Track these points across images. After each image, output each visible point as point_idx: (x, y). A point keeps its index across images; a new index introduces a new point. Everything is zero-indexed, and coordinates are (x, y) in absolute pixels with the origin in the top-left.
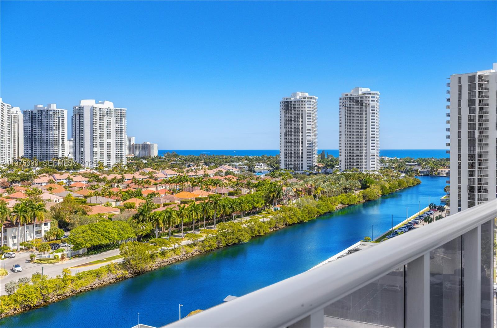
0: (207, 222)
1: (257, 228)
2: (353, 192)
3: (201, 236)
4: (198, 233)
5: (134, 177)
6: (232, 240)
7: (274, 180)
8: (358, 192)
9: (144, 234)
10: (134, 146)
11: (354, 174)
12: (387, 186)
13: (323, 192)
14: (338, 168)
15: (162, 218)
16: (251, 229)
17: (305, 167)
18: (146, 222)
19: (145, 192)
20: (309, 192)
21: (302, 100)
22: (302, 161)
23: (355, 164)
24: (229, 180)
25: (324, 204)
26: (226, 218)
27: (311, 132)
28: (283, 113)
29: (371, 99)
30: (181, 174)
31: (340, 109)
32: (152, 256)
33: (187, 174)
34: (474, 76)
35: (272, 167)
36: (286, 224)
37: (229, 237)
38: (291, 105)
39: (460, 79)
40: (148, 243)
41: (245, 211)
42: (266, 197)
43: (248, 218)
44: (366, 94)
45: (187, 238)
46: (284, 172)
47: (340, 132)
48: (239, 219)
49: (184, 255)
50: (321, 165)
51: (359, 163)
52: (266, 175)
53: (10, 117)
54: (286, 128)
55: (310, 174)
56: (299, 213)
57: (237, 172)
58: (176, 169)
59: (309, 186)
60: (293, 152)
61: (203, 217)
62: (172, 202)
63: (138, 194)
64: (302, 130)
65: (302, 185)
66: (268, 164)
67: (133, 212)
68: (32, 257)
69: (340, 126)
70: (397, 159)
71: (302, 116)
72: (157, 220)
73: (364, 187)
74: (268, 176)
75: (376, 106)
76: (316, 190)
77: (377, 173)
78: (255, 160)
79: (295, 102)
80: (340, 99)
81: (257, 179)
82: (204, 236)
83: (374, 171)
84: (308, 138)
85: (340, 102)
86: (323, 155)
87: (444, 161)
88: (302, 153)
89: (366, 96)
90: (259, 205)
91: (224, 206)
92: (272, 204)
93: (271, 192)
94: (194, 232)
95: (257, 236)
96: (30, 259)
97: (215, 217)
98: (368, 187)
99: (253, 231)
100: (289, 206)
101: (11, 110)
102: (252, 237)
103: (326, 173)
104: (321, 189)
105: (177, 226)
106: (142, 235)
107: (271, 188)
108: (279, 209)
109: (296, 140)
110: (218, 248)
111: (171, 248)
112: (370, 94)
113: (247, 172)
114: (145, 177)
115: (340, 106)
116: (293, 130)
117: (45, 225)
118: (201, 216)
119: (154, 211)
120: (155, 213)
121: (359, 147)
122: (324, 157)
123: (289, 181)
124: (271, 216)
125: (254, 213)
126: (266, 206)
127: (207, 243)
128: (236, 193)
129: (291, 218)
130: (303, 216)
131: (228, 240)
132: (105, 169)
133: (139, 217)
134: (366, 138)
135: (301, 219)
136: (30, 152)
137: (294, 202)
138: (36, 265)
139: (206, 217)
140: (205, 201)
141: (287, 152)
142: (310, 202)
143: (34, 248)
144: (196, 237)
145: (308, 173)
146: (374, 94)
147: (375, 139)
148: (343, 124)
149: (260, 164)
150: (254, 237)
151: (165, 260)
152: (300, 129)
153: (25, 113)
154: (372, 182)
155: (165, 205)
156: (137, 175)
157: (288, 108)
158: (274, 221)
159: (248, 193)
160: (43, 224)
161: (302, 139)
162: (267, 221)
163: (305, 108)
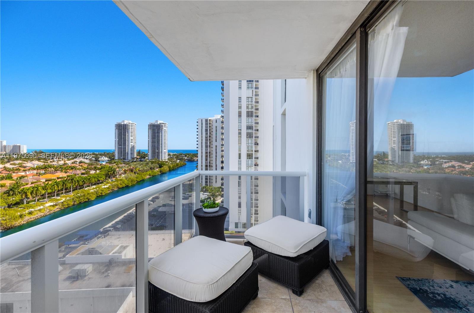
0: (66, 191)
1: (100, 192)
2: (155, 170)
3: (61, 200)
4: (59, 198)
5: (5, 166)
6: (83, 200)
7: (111, 165)
8: (157, 169)
9: (14, 202)
10: (5, 147)
11: (156, 161)
12: (172, 166)
13: (139, 170)
14: (147, 158)
15: (30, 191)
16: (96, 192)
17: (130, 158)
18: (16, 195)
19: (15, 176)
20: (132, 171)
21: (128, 124)
22: (128, 155)
23: (156, 156)
24: (82, 166)
25: (140, 176)
26: (79, 187)
27: (133, 140)
28: (117, 131)
29: (164, 126)
30: (46, 164)
31: (149, 130)
32: (21, 216)
33: (51, 164)
34: (207, 120)
35: (110, 158)
36: (118, 188)
37: (82, 198)
38: (121, 126)
39: (202, 120)
40: (17, 208)
41: (93, 183)
42: (106, 174)
43: (94, 187)
45: (50, 202)
46: (118, 161)
47: (149, 141)
48: (88, 188)
49: (48, 212)
50: (138, 157)
51: (158, 155)
52: (106, 163)
54: (118, 138)
55: (132, 161)
56: (126, 182)
57: (87, 162)
58: (42, 161)
59: (132, 167)
60: (122, 151)
61: (63, 188)
62: (38, 181)
63: (10, 178)
64: (128, 140)
65: (127, 167)
66: (107, 157)
67: (4, 189)
69: (149, 138)
70: (176, 154)
71: (128, 133)
72: (26, 193)
73: (160, 167)
74: (108, 163)
75: (166, 130)
76: (136, 169)
77: (167, 160)
78: (99, 155)
79: (124, 125)
80: (149, 125)
81: (100, 165)
82: (64, 199)
83: (165, 159)
84: (131, 144)
85: (149, 127)
86: (139, 153)
87: (196, 155)
88: (128, 151)
89: (161, 124)
90: (102, 179)
91: (78, 181)
92: (110, 178)
93: (109, 172)
94: (56, 197)
95: (100, 196)
97: (72, 187)
98: (163, 167)
99: (98, 193)
100: (120, 178)
102: (97, 197)
103: (141, 161)
104: (139, 169)
105: (42, 195)
106: (12, 203)
107: (109, 169)
108: (114, 180)
109: (125, 144)
110: (74, 205)
111: (37, 209)
112: (163, 124)
113: (94, 161)
114: (16, 166)
115: (149, 128)
116: (123, 139)
118: (61, 187)
119: (22, 187)
120: (24, 189)
121: (158, 148)
122: (140, 153)
123: (120, 165)
124: (109, 185)
125: (98, 184)
126: (106, 179)
127: (66, 203)
128: (86, 173)
129: (121, 184)
130: (128, 183)
131: (81, 199)
133: (9, 192)
134: (161, 144)
135: (127, 184)
137: (123, 176)
139: (65, 188)
140: (64, 179)
141: (119, 150)
142: (133, 176)
144: (58, 201)
145: (131, 161)
146: (165, 124)
147: (166, 145)
149: (103, 157)
150: (98, 196)
151: (32, 217)
154: (164, 165)
155: (32, 183)
156: (8, 165)
157: (120, 128)
158: (111, 186)
159: (95, 173)
161: (128, 144)
162: (107, 187)
163: (129, 128)
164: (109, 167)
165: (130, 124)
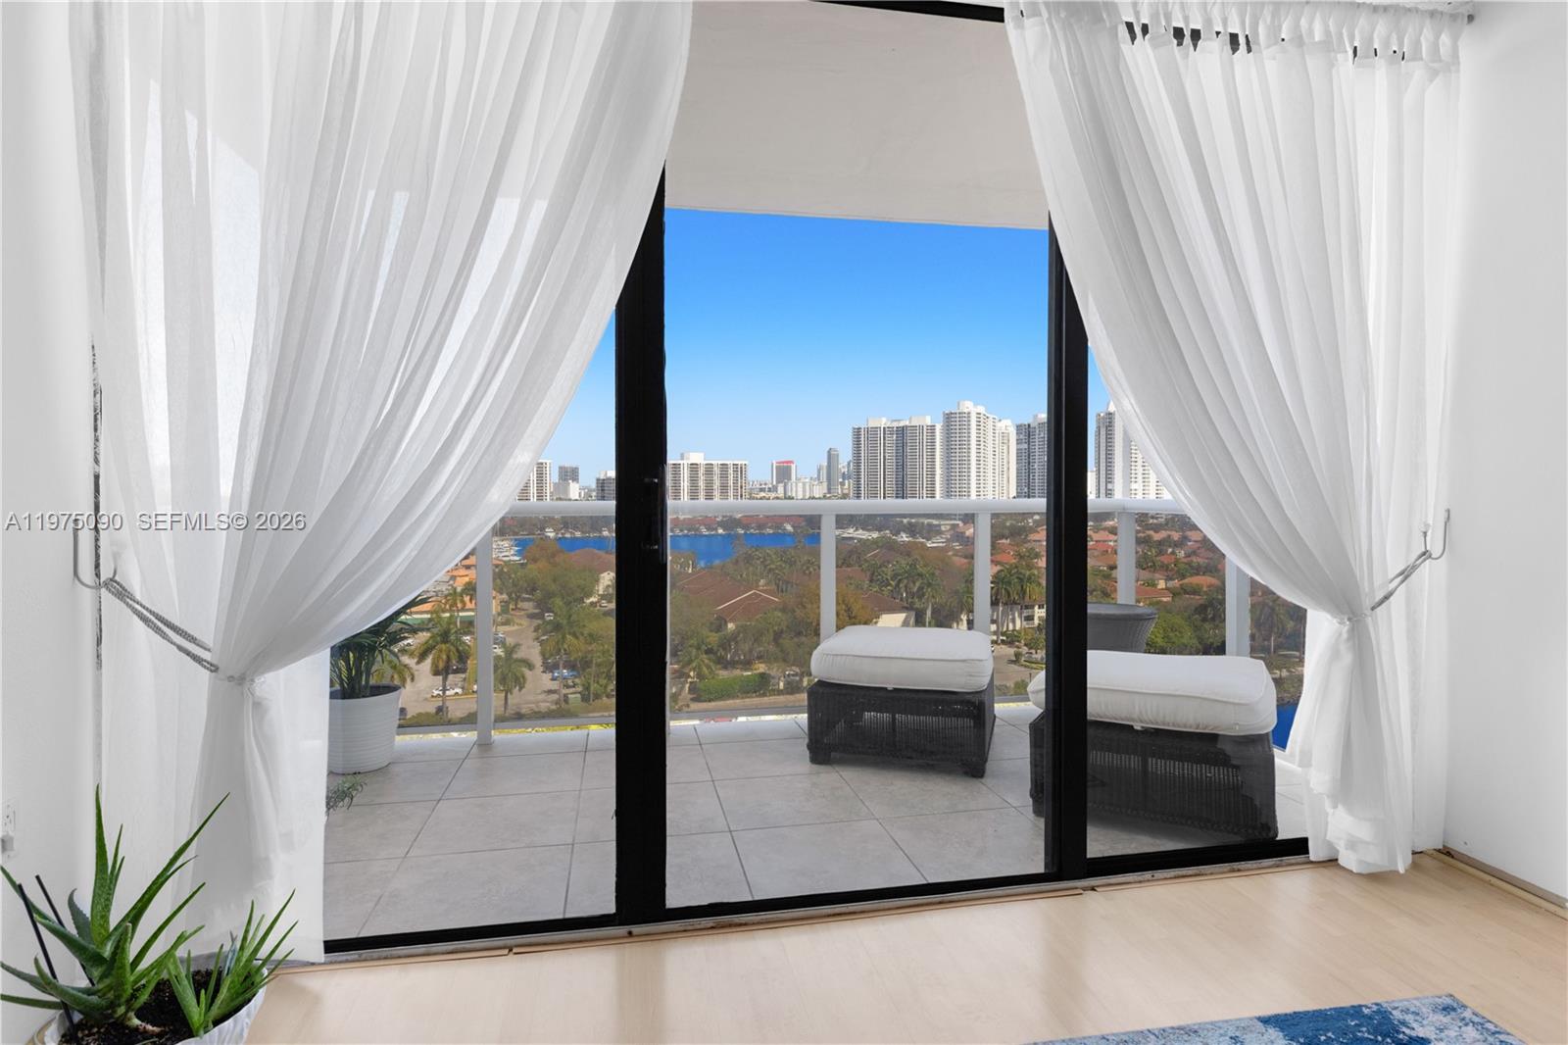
53: (997, 435)
67: (1198, 601)
68: (1018, 655)
96: (1014, 659)
101: (998, 425)
117: (1039, 608)
132: (1151, 521)
136: (1026, 490)
138: (1023, 669)
143: (1023, 641)
153: (1019, 428)
160: (1037, 607)
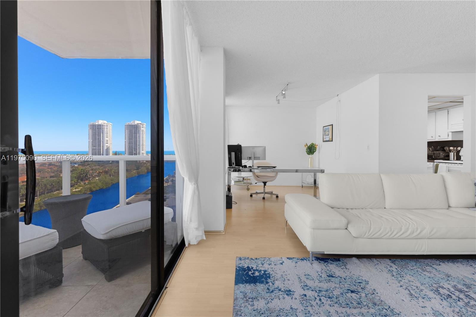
2: (132, 172)
8: (134, 171)
20: (106, 173)
21: (103, 124)
24: (51, 169)
25: (115, 178)
26: (47, 191)
27: (108, 141)
28: (91, 131)
29: (141, 126)
31: (125, 130)
36: (91, 191)
38: (96, 127)
44: (139, 124)
47: (125, 142)
48: (58, 191)
52: (78, 165)
54: (93, 139)
56: (100, 184)
57: (58, 164)
59: (106, 169)
60: (97, 152)
65: (102, 169)
71: (103, 133)
73: (138, 169)
74: (80, 165)
75: (144, 130)
79: (98, 125)
80: (125, 126)
84: (107, 145)
85: (125, 127)
88: (103, 152)
92: (82, 181)
93: (81, 174)
98: (140, 168)
100: (94, 181)
104: (114, 171)
107: (81, 172)
108: (87, 183)
109: (99, 145)
112: (141, 124)
115: (125, 129)
116: (97, 140)
121: (136, 149)
122: (117, 154)
124: (81, 188)
126: (78, 181)
128: (56, 176)
129: (94, 187)
130: (103, 186)
134: (139, 145)
135: (101, 187)
137: (97, 178)
141: (93, 152)
142: (107, 178)
146: (143, 124)
147: (144, 146)
148: (127, 138)
152: (102, 140)
157: (94, 128)
158: (83, 190)
161: (103, 145)
162: (78, 191)
163: (104, 129)
164: (82, 169)
165: (105, 124)
